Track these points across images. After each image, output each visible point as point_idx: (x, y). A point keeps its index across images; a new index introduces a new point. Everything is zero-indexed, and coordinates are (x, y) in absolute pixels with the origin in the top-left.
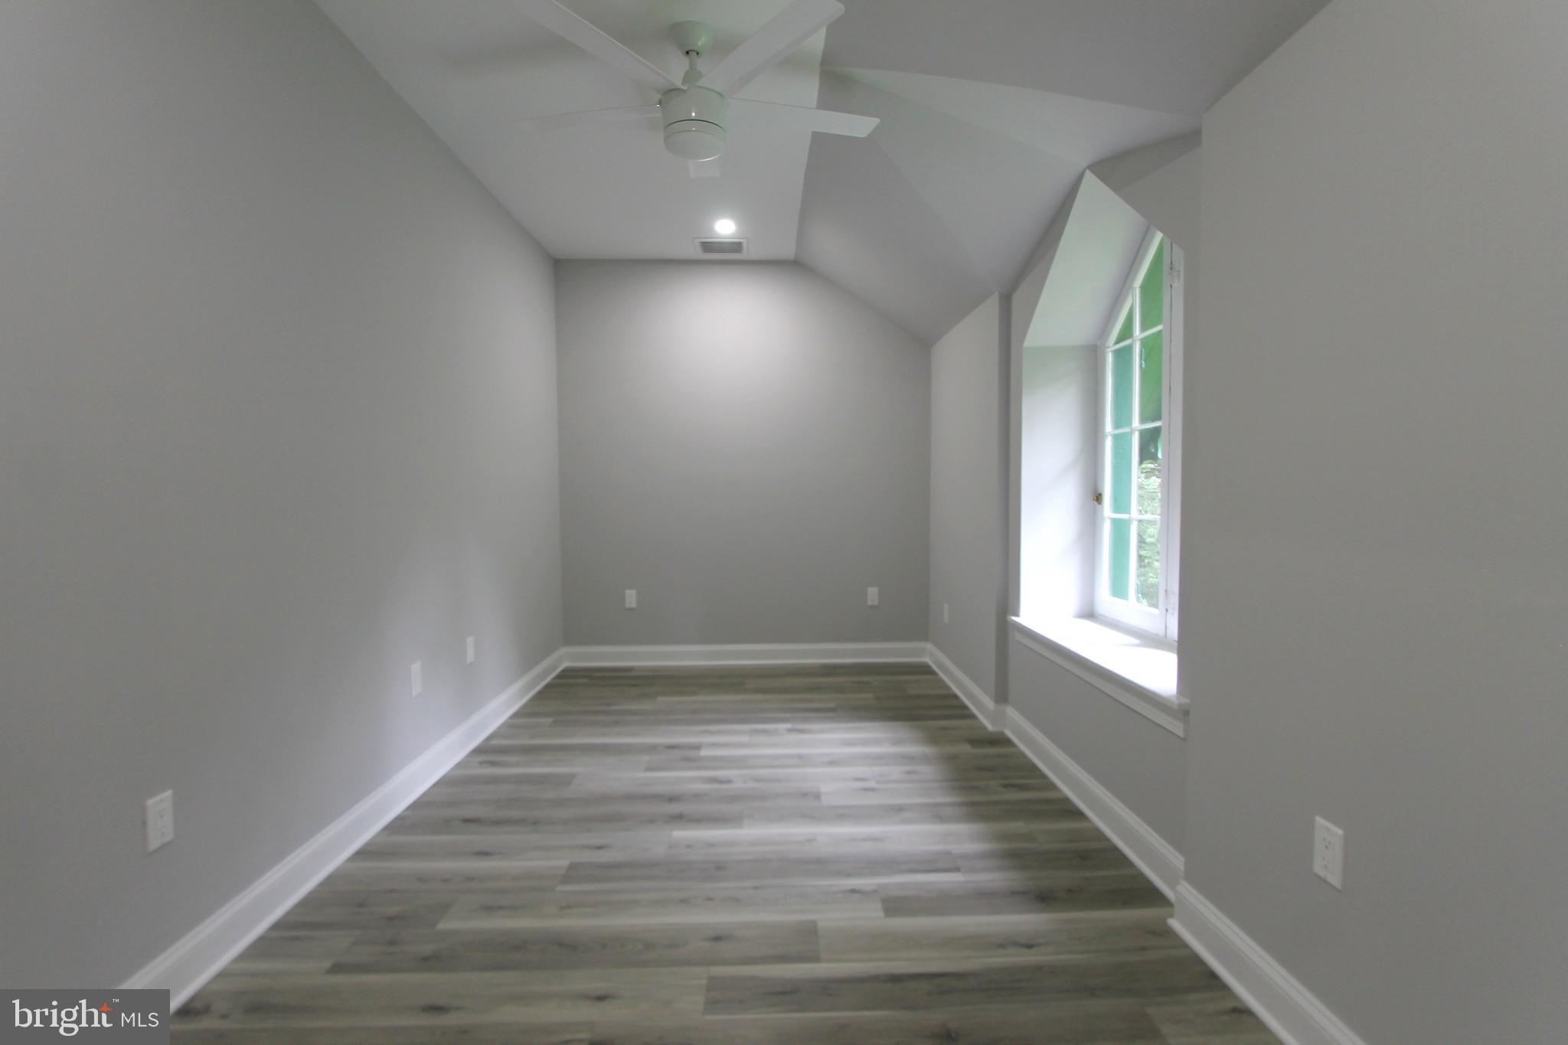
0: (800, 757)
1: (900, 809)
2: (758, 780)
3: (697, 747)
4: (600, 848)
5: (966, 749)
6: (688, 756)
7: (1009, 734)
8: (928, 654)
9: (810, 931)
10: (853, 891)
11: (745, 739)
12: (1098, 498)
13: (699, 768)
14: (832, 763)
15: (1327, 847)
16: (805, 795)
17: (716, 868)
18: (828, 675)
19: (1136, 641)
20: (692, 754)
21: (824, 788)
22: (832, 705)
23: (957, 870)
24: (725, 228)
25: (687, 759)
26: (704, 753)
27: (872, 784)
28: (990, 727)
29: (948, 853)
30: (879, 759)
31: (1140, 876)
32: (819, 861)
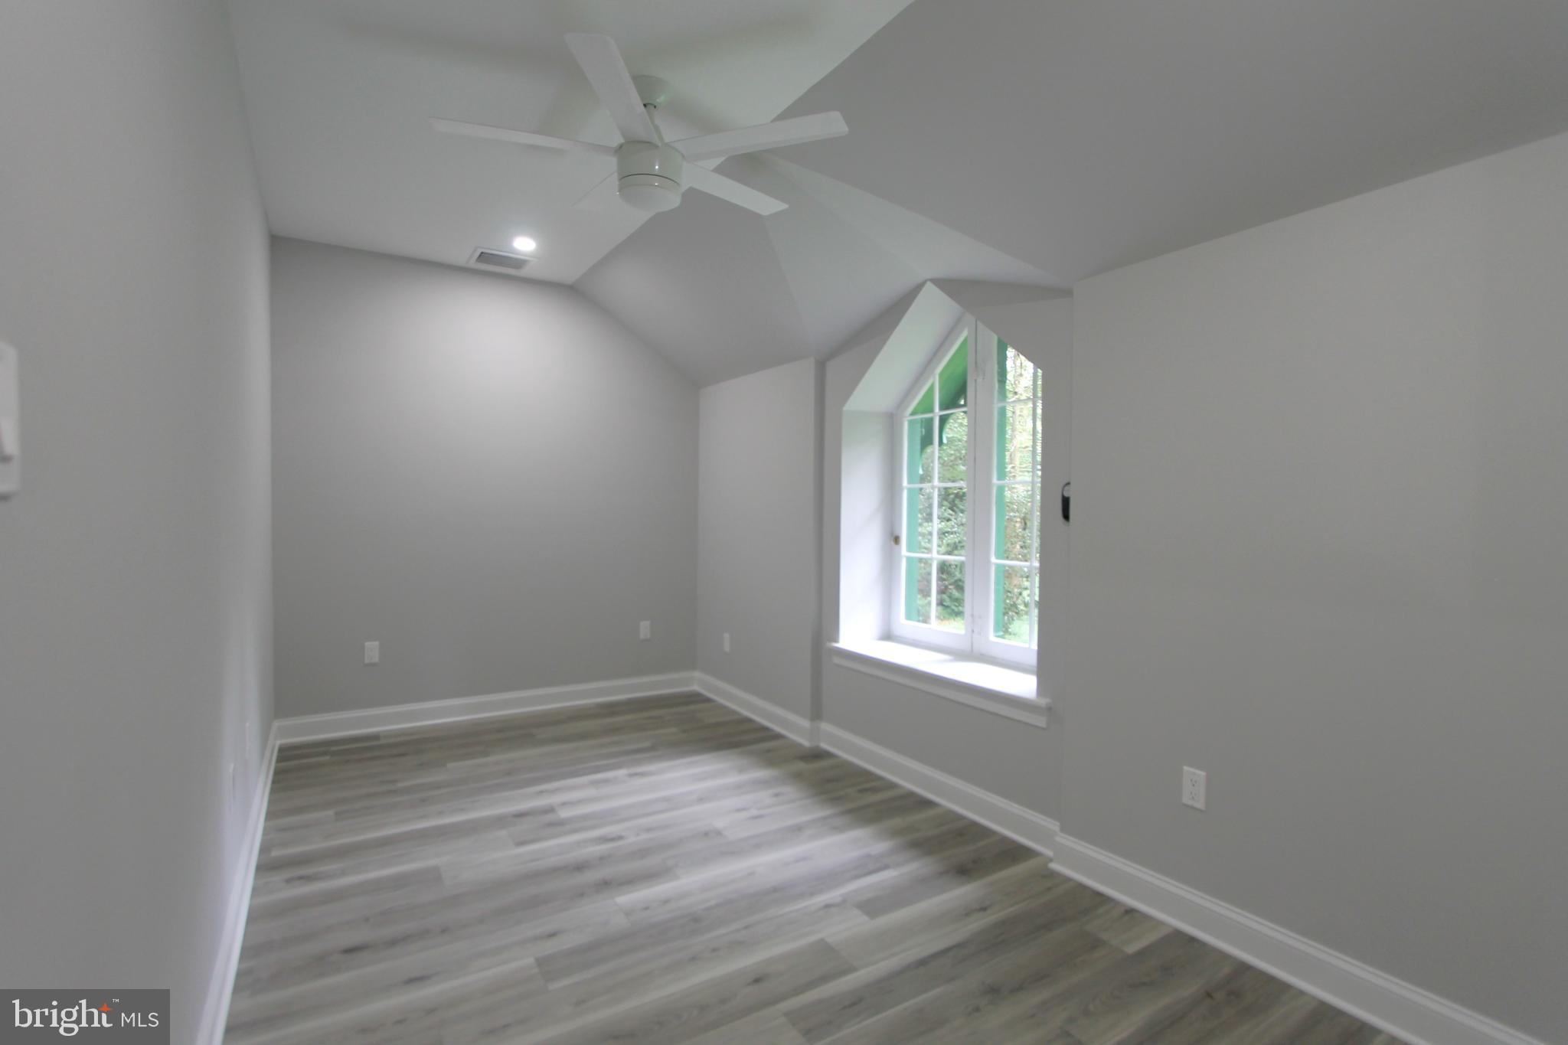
0: (666, 799)
1: (798, 829)
2: (649, 830)
3: (550, 810)
4: (552, 935)
5: (801, 766)
6: (550, 823)
7: (824, 746)
8: (696, 681)
9: (824, 949)
10: (827, 906)
11: (591, 792)
12: (897, 540)
13: (575, 831)
14: (701, 800)
15: (1194, 785)
16: (706, 834)
17: (694, 922)
18: (613, 714)
19: (946, 657)
20: (549, 817)
21: (719, 824)
22: (647, 744)
23: (886, 867)
24: (524, 245)
25: (551, 825)
26: (564, 814)
27: (754, 812)
28: (806, 743)
29: (868, 856)
30: (739, 788)
31: (1005, 840)
32: (775, 890)
